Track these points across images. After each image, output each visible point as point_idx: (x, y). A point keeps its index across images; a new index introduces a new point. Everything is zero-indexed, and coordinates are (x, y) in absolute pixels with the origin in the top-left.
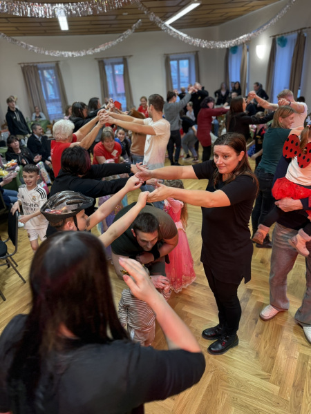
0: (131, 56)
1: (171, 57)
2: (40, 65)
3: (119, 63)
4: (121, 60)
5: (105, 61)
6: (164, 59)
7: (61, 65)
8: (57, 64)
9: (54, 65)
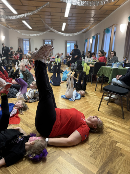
0: (54, 40)
1: (68, 42)
2: (24, 39)
3: (50, 42)
4: (50, 41)
5: (45, 40)
6: (65, 42)
7: (31, 40)
8: (30, 39)
9: (28, 39)
